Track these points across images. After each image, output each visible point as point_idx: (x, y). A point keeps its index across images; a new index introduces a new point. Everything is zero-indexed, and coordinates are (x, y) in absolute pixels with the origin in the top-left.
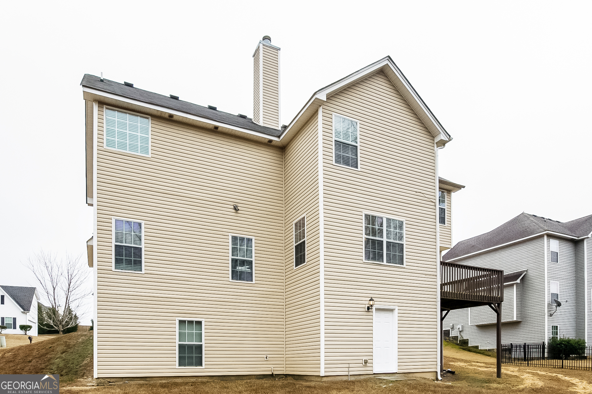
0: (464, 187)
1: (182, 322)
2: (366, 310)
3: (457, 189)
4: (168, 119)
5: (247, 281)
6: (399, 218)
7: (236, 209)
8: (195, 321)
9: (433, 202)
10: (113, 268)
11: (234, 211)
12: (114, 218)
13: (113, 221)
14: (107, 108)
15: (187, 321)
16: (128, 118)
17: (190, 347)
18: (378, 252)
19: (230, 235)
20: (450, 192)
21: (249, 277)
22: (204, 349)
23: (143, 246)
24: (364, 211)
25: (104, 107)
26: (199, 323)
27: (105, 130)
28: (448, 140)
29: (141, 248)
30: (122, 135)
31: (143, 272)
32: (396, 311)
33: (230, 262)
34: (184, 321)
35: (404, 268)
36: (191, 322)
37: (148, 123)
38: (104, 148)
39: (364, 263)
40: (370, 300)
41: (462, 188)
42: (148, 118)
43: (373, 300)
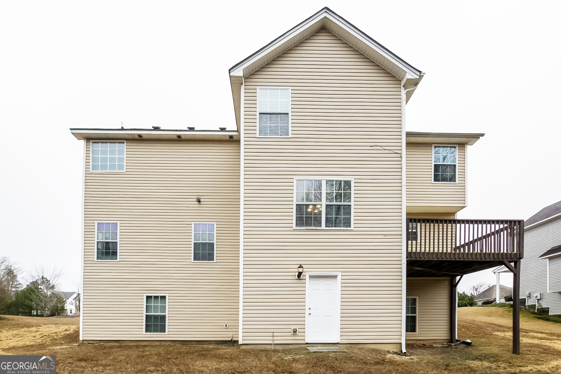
0: (483, 135)
1: (148, 298)
2: (297, 277)
3: (474, 139)
4: (139, 139)
5: (209, 261)
6: (345, 178)
7: (199, 201)
8: (154, 296)
9: (398, 153)
10: (95, 259)
11: (197, 203)
12: (96, 222)
13: (96, 225)
14: (93, 143)
15: (153, 296)
16: (108, 146)
17: (156, 317)
18: (314, 217)
19: (192, 224)
20: (465, 145)
21: (210, 257)
22: (167, 318)
23: (118, 241)
24: (295, 177)
25: (91, 142)
26: (163, 298)
27: (91, 158)
28: (418, 77)
29: (117, 242)
30: (104, 160)
31: (118, 260)
32: (339, 278)
33: (193, 246)
34: (151, 297)
35: (352, 231)
36: (156, 297)
37: (124, 146)
38: (90, 171)
39: (295, 230)
40: (299, 267)
41: (480, 137)
42: (123, 143)
43: (302, 267)
